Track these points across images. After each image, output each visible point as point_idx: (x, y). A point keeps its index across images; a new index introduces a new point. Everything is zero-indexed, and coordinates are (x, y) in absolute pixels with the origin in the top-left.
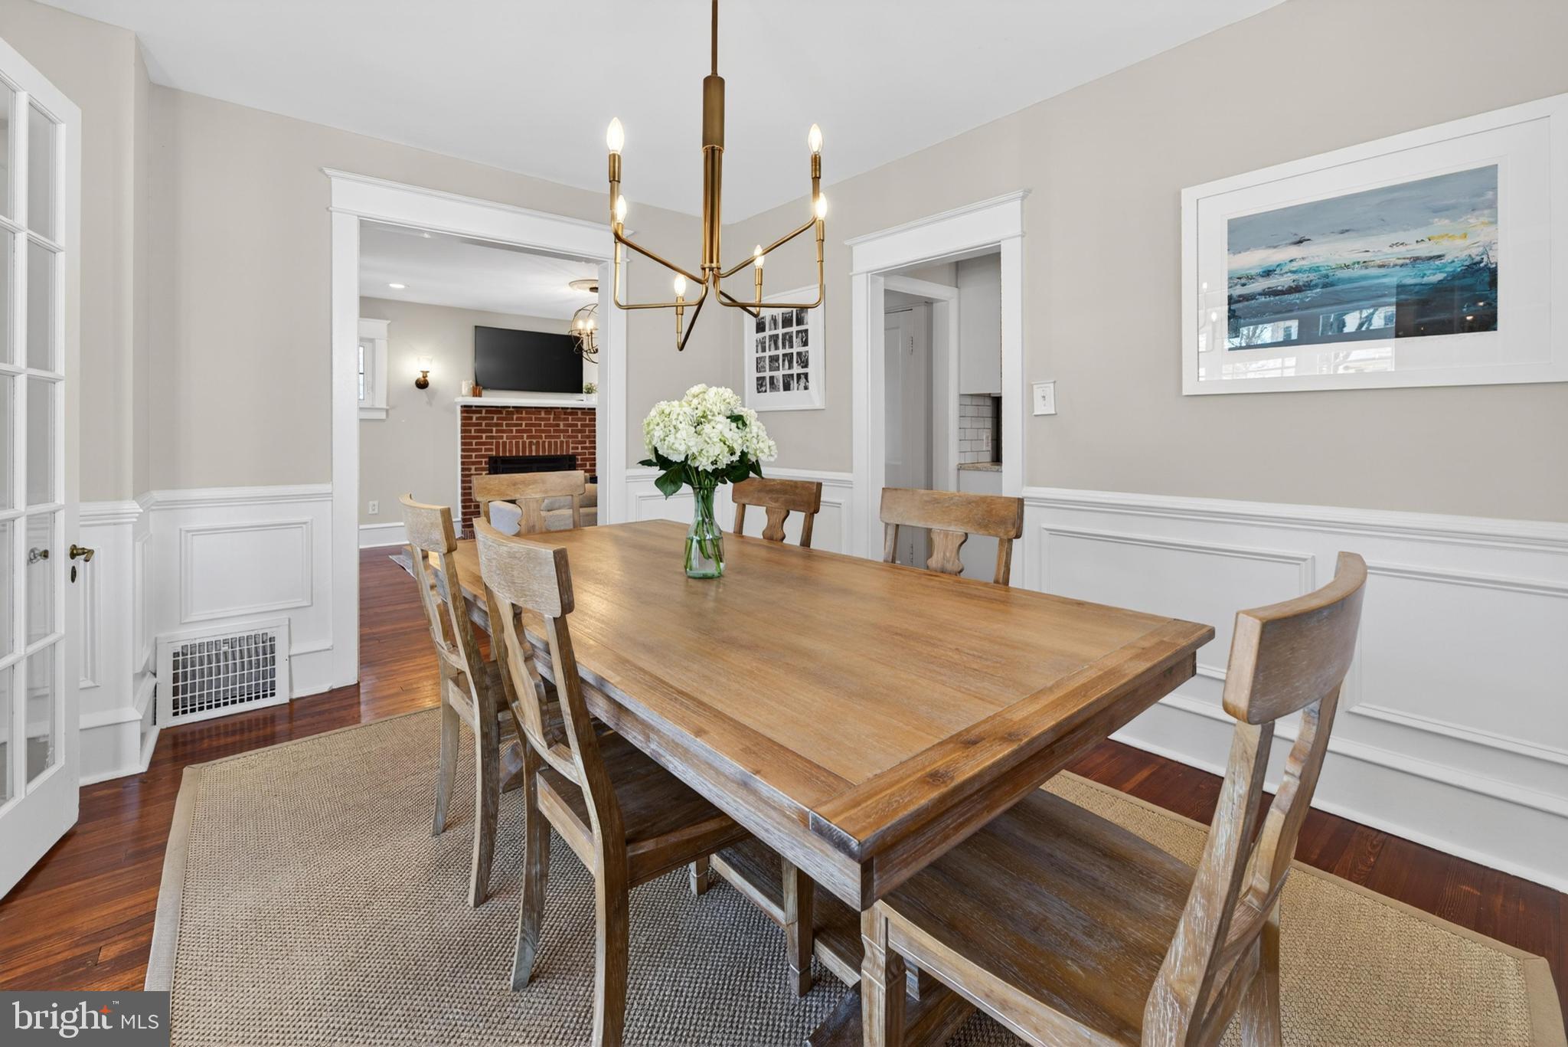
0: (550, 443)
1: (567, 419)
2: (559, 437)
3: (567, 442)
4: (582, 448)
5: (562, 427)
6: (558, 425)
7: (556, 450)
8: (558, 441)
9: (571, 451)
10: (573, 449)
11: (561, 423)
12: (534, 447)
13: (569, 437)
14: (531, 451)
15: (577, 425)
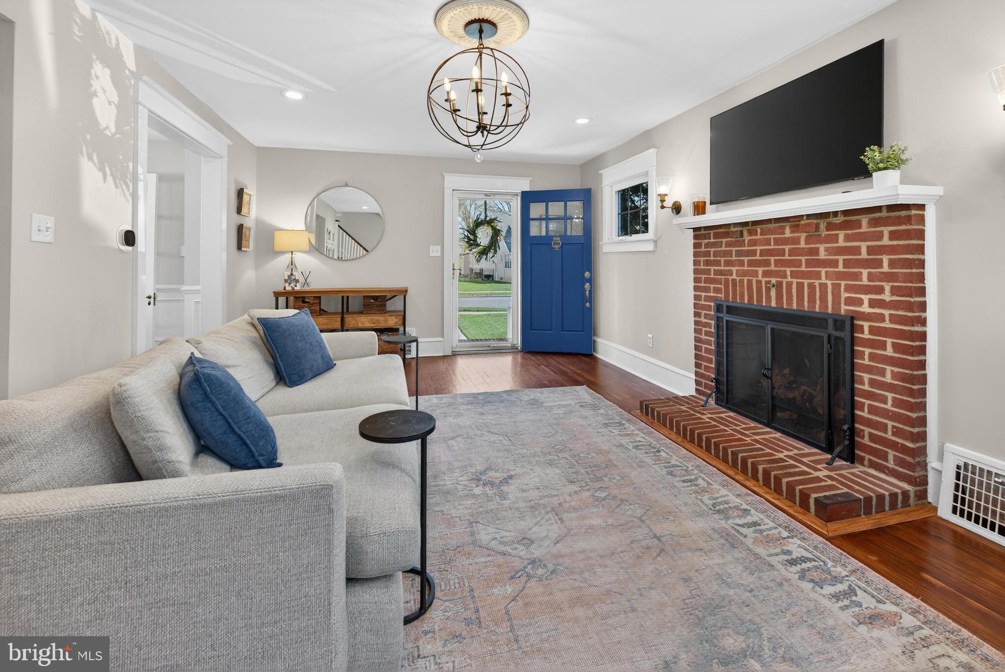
0: (800, 286)
1: (835, 239)
2: (818, 276)
3: (836, 287)
4: (872, 303)
5: (822, 255)
6: (816, 252)
7: (812, 300)
8: (817, 283)
9: (844, 308)
10: (849, 301)
11: (822, 248)
12: (773, 292)
13: (841, 276)
14: (769, 298)
15: (857, 250)
